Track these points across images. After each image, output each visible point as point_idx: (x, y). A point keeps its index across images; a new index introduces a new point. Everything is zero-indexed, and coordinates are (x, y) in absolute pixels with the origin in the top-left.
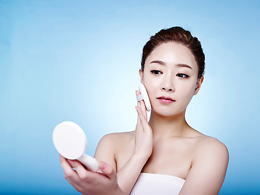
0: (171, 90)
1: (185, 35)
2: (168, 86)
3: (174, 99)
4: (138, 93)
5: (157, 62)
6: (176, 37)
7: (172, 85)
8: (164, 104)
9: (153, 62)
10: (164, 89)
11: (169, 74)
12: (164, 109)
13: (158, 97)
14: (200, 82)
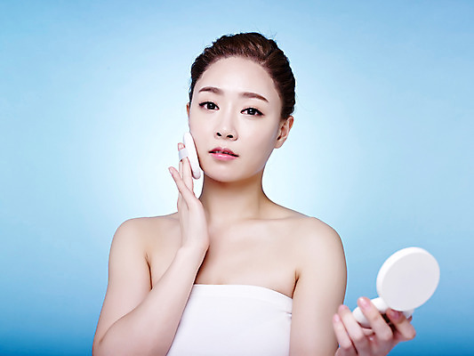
0: (231, 137)
1: (259, 46)
2: (225, 130)
3: (236, 154)
4: (182, 146)
5: (208, 90)
6: (243, 48)
7: (233, 127)
8: (220, 161)
9: (204, 90)
10: (219, 134)
11: (229, 109)
12: (221, 171)
13: (211, 150)
14: (287, 126)
